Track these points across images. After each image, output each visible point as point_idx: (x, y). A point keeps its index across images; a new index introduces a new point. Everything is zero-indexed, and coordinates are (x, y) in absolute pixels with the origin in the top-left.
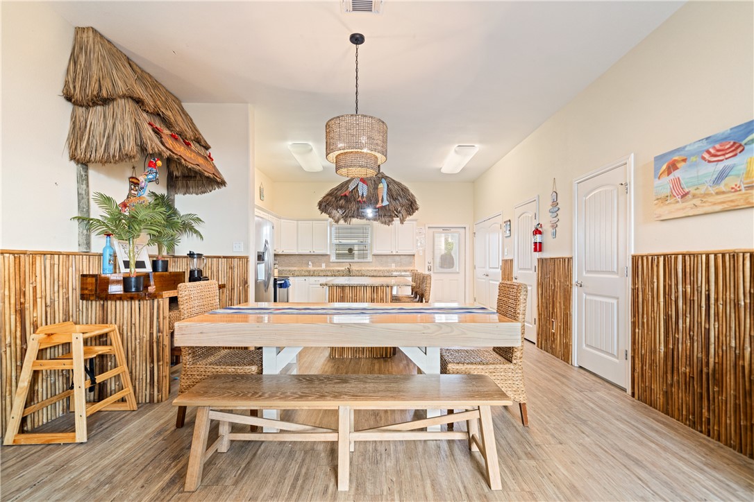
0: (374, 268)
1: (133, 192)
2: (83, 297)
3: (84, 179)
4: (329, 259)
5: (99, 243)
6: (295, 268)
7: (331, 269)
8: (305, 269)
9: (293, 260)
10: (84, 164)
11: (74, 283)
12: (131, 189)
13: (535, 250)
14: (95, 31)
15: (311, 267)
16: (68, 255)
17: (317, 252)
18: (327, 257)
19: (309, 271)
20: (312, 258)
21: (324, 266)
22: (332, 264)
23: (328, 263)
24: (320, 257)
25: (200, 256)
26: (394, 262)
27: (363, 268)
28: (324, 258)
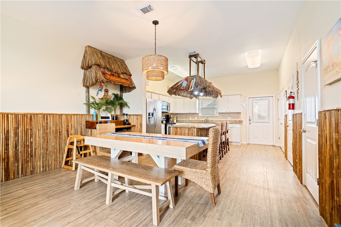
0: (219, 120)
1: (105, 94)
2: (86, 128)
3: (88, 92)
4: (198, 115)
5: (92, 111)
6: (185, 119)
7: (199, 120)
8: (188, 119)
9: (184, 116)
10: (88, 87)
11: (84, 123)
12: (105, 93)
13: (290, 109)
14: (89, 46)
15: (191, 119)
16: (82, 115)
17: (192, 112)
18: (198, 114)
19: (190, 121)
20: (191, 115)
21: (196, 119)
22: (199, 118)
23: (198, 117)
24: (194, 115)
25: (127, 115)
26: (229, 116)
27: (214, 120)
28: (196, 115)
